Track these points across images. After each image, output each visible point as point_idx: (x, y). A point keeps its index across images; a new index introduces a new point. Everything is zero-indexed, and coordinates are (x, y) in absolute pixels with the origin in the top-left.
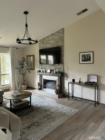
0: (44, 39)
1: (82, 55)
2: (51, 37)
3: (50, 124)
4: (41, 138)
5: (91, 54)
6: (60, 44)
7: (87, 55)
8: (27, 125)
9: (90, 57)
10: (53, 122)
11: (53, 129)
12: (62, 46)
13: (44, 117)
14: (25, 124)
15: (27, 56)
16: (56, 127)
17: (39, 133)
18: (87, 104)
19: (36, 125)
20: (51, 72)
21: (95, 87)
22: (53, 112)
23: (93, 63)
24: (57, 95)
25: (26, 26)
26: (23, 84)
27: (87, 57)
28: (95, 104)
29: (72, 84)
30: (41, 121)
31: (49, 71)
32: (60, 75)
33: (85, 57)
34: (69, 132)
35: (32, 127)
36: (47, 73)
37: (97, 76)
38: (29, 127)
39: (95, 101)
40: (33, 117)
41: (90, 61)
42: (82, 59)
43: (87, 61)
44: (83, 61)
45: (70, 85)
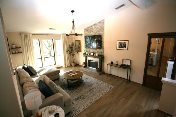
0: (89, 28)
1: (119, 43)
2: (94, 26)
3: (92, 97)
4: (85, 108)
5: (127, 42)
6: (101, 33)
7: (123, 43)
8: (76, 97)
9: (125, 45)
10: (94, 96)
11: (94, 102)
12: (103, 34)
13: (88, 92)
14: (74, 97)
15: (76, 41)
16: (96, 100)
17: (84, 104)
18: (121, 81)
19: (82, 98)
20: (94, 55)
21: (128, 70)
22: (95, 88)
23: (128, 50)
24: (98, 73)
25: (73, 22)
26: (73, 62)
27: (122, 45)
28: (127, 82)
29: (110, 65)
30: (85, 95)
31: (92, 54)
32: (101, 58)
33: (121, 45)
34: (105, 105)
35: (79, 99)
36: (91, 55)
37: (130, 61)
38: (77, 99)
39: (127, 79)
40: (80, 91)
41: (125, 48)
42: (119, 46)
43: (123, 48)
44: (119, 47)
45: (109, 66)
